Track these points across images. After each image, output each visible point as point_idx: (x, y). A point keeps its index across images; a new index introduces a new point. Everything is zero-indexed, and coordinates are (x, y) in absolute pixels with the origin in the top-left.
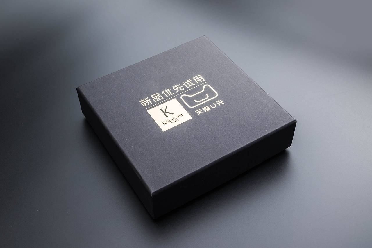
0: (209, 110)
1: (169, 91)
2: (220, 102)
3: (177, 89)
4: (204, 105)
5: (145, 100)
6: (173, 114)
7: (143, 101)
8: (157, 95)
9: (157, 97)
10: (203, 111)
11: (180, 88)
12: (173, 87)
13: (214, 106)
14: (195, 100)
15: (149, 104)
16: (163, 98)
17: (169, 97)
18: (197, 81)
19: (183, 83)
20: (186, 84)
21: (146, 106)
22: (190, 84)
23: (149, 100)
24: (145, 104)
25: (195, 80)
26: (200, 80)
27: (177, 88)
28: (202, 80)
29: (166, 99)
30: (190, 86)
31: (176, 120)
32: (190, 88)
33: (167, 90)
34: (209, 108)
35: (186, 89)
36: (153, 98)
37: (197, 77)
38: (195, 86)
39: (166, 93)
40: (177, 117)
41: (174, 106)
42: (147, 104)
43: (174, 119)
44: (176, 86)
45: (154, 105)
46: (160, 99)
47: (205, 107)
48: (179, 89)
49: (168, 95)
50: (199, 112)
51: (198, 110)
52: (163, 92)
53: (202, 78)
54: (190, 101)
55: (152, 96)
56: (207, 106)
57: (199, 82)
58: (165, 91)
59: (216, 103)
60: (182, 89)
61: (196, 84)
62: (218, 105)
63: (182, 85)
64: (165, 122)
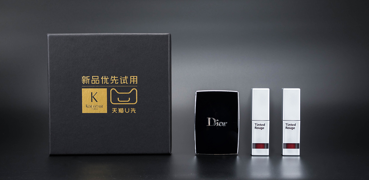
0: (122, 112)
1: (107, 79)
2: (133, 110)
3: (113, 80)
4: (121, 106)
5: (86, 78)
6: (97, 101)
7: (84, 78)
8: (97, 78)
9: (95, 80)
10: (118, 111)
11: (116, 80)
12: (112, 76)
13: (127, 111)
14: (118, 98)
15: (86, 83)
16: (99, 83)
17: (104, 85)
18: (131, 81)
19: (121, 77)
20: (122, 79)
22: (125, 81)
23: (89, 79)
25: (131, 79)
26: (134, 81)
27: (114, 79)
28: (135, 82)
29: (100, 86)
30: (124, 83)
31: (96, 108)
33: (106, 77)
35: (119, 84)
36: (93, 79)
37: (134, 77)
39: (104, 80)
40: (98, 106)
41: (102, 94)
42: (85, 82)
43: (95, 107)
44: (114, 77)
45: (90, 85)
46: (96, 83)
47: (121, 109)
48: (114, 81)
49: (104, 82)
51: (115, 109)
52: (102, 78)
53: (137, 81)
54: (115, 97)
55: (93, 77)
56: (123, 109)
57: (132, 82)
58: (104, 77)
59: (130, 110)
60: (117, 82)
61: (129, 84)
62: (130, 111)
63: (119, 78)
64: (88, 106)
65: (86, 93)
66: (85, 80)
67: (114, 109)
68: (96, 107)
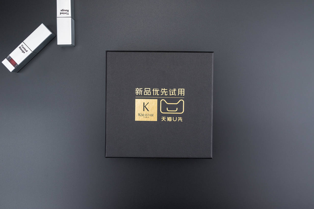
1: (157, 91)
2: (180, 119)
3: (163, 92)
4: (169, 115)
5: (139, 90)
6: (148, 111)
7: (137, 90)
8: (149, 90)
9: (147, 91)
10: (166, 120)
11: (165, 92)
12: (162, 89)
13: (175, 119)
14: (167, 108)
15: (139, 94)
16: (150, 94)
17: (155, 96)
18: (179, 93)
19: (170, 89)
20: (171, 91)
21: (137, 94)
22: (174, 93)
23: (142, 91)
25: (179, 91)
26: (181, 93)
27: (164, 91)
28: (182, 94)
29: (151, 96)
30: (173, 94)
31: (147, 117)
32: (172, 96)
33: (157, 89)
34: (171, 120)
35: (169, 95)
36: (145, 90)
37: (181, 89)
38: (175, 96)
39: (155, 91)
41: (153, 104)
42: (139, 93)
43: (146, 115)
44: (164, 89)
45: (142, 97)
46: (148, 95)
47: (169, 117)
48: (164, 93)
49: (155, 93)
50: (164, 119)
52: (153, 90)
53: (184, 93)
54: (164, 107)
55: (145, 89)
56: (171, 117)
57: (180, 94)
58: (155, 89)
59: (178, 118)
60: (166, 94)
61: (177, 96)
62: (178, 120)
63: (168, 91)
64: (140, 115)
65: (139, 103)
66: (138, 91)
67: (163, 118)
68: (148, 115)
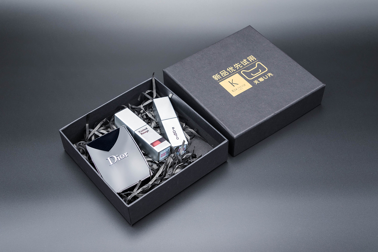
0: (263, 80)
1: (232, 68)
2: (270, 75)
3: (237, 67)
4: (259, 77)
5: (216, 76)
6: (238, 84)
7: (215, 77)
8: (224, 71)
9: (224, 73)
10: (259, 81)
11: (239, 66)
12: (234, 65)
13: (266, 77)
14: (252, 74)
15: (219, 78)
16: (228, 74)
17: (233, 73)
18: (250, 60)
19: (241, 62)
20: (243, 63)
21: (217, 80)
22: (246, 62)
23: (219, 75)
24: (216, 78)
25: (249, 59)
26: (252, 59)
27: (237, 65)
28: (254, 59)
29: (231, 74)
30: (246, 64)
31: (241, 88)
32: (247, 65)
33: (230, 68)
35: (244, 66)
37: (250, 57)
38: (249, 64)
39: (230, 70)
40: (242, 86)
41: (236, 78)
43: (239, 88)
44: (236, 65)
45: (223, 78)
46: (227, 75)
47: (260, 79)
48: (238, 67)
49: (231, 71)
50: (256, 82)
51: (255, 81)
52: (228, 70)
53: (254, 58)
54: (249, 75)
55: (220, 73)
57: (252, 60)
59: (267, 76)
60: (241, 66)
63: (240, 63)
64: (234, 90)
